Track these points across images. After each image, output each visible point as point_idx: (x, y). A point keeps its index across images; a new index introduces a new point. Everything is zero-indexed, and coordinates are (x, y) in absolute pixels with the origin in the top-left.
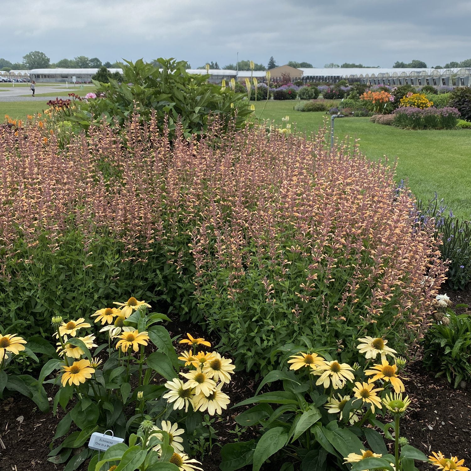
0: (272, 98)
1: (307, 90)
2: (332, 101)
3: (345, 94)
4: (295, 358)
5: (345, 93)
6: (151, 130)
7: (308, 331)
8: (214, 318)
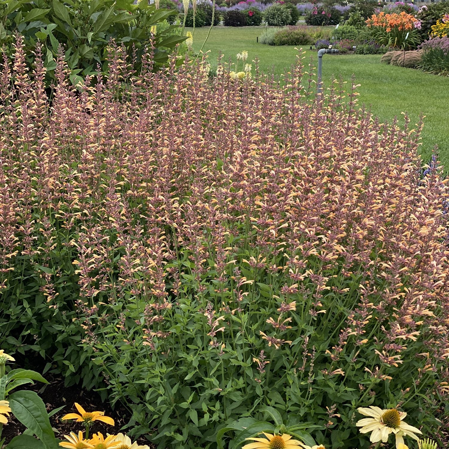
0: (222, 22)
1: (279, 10)
2: (319, 28)
3: (342, 17)
4: (255, 441)
5: (342, 15)
6: (15, 68)
7: (277, 397)
8: (120, 380)
